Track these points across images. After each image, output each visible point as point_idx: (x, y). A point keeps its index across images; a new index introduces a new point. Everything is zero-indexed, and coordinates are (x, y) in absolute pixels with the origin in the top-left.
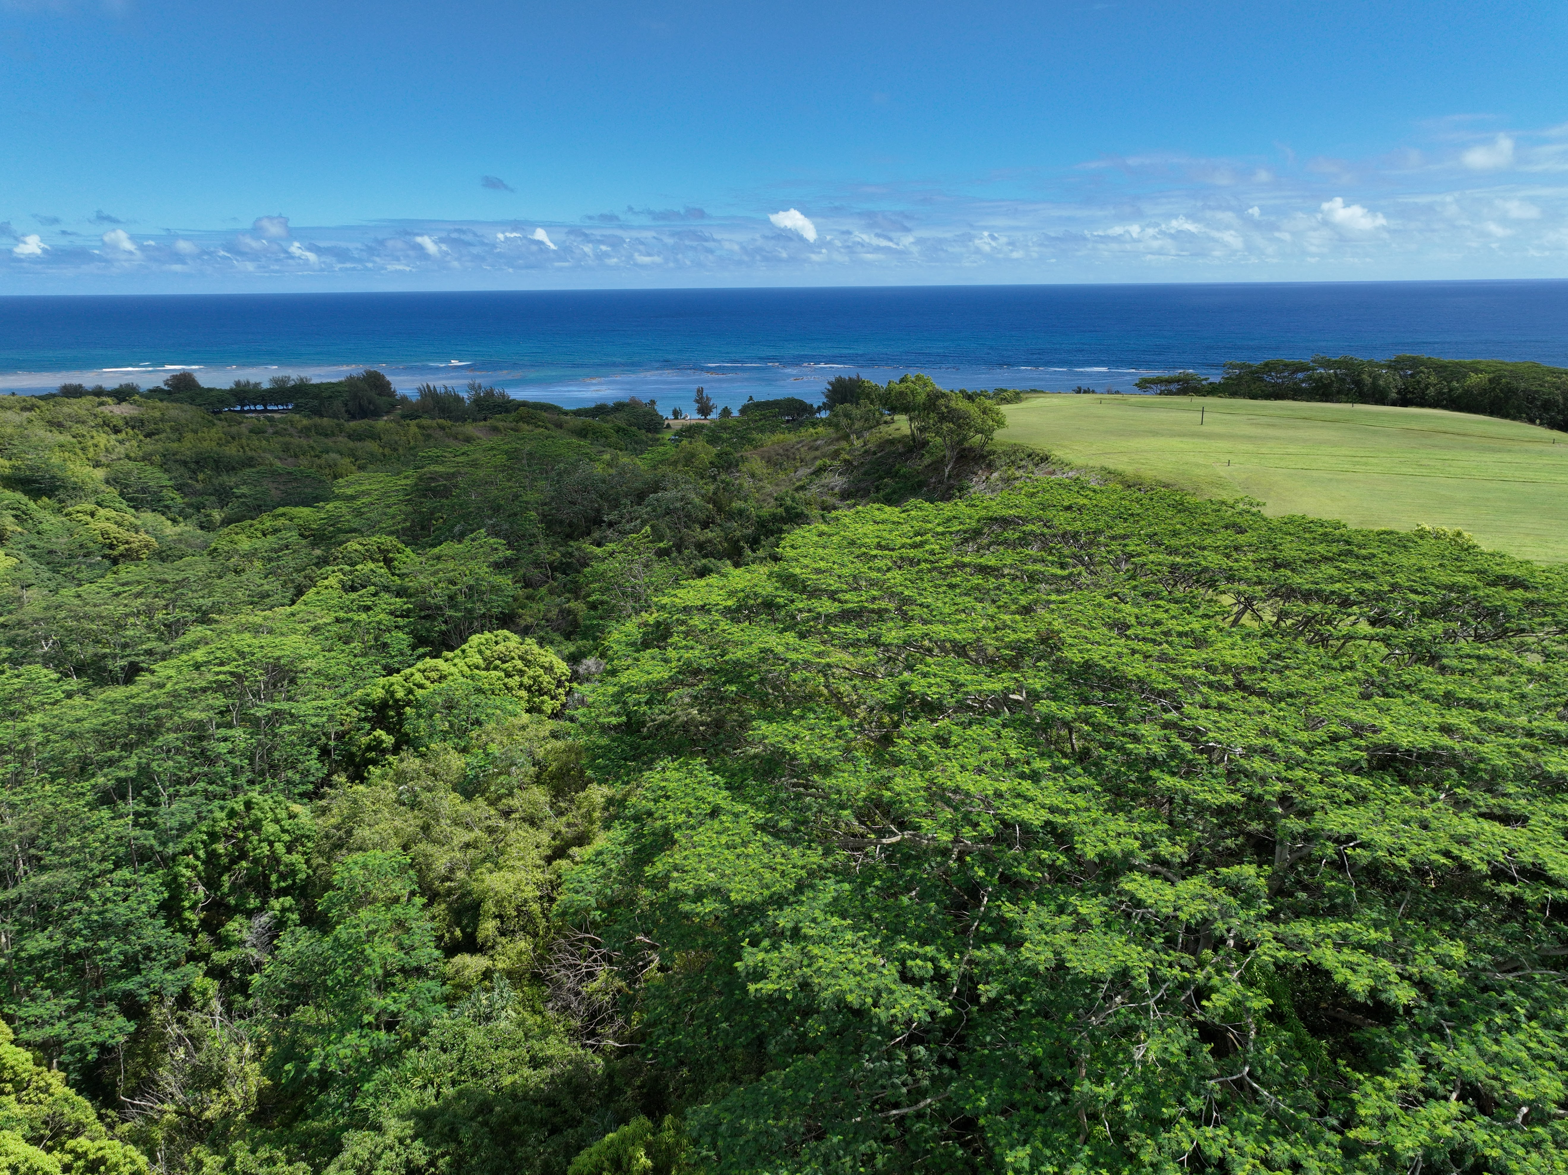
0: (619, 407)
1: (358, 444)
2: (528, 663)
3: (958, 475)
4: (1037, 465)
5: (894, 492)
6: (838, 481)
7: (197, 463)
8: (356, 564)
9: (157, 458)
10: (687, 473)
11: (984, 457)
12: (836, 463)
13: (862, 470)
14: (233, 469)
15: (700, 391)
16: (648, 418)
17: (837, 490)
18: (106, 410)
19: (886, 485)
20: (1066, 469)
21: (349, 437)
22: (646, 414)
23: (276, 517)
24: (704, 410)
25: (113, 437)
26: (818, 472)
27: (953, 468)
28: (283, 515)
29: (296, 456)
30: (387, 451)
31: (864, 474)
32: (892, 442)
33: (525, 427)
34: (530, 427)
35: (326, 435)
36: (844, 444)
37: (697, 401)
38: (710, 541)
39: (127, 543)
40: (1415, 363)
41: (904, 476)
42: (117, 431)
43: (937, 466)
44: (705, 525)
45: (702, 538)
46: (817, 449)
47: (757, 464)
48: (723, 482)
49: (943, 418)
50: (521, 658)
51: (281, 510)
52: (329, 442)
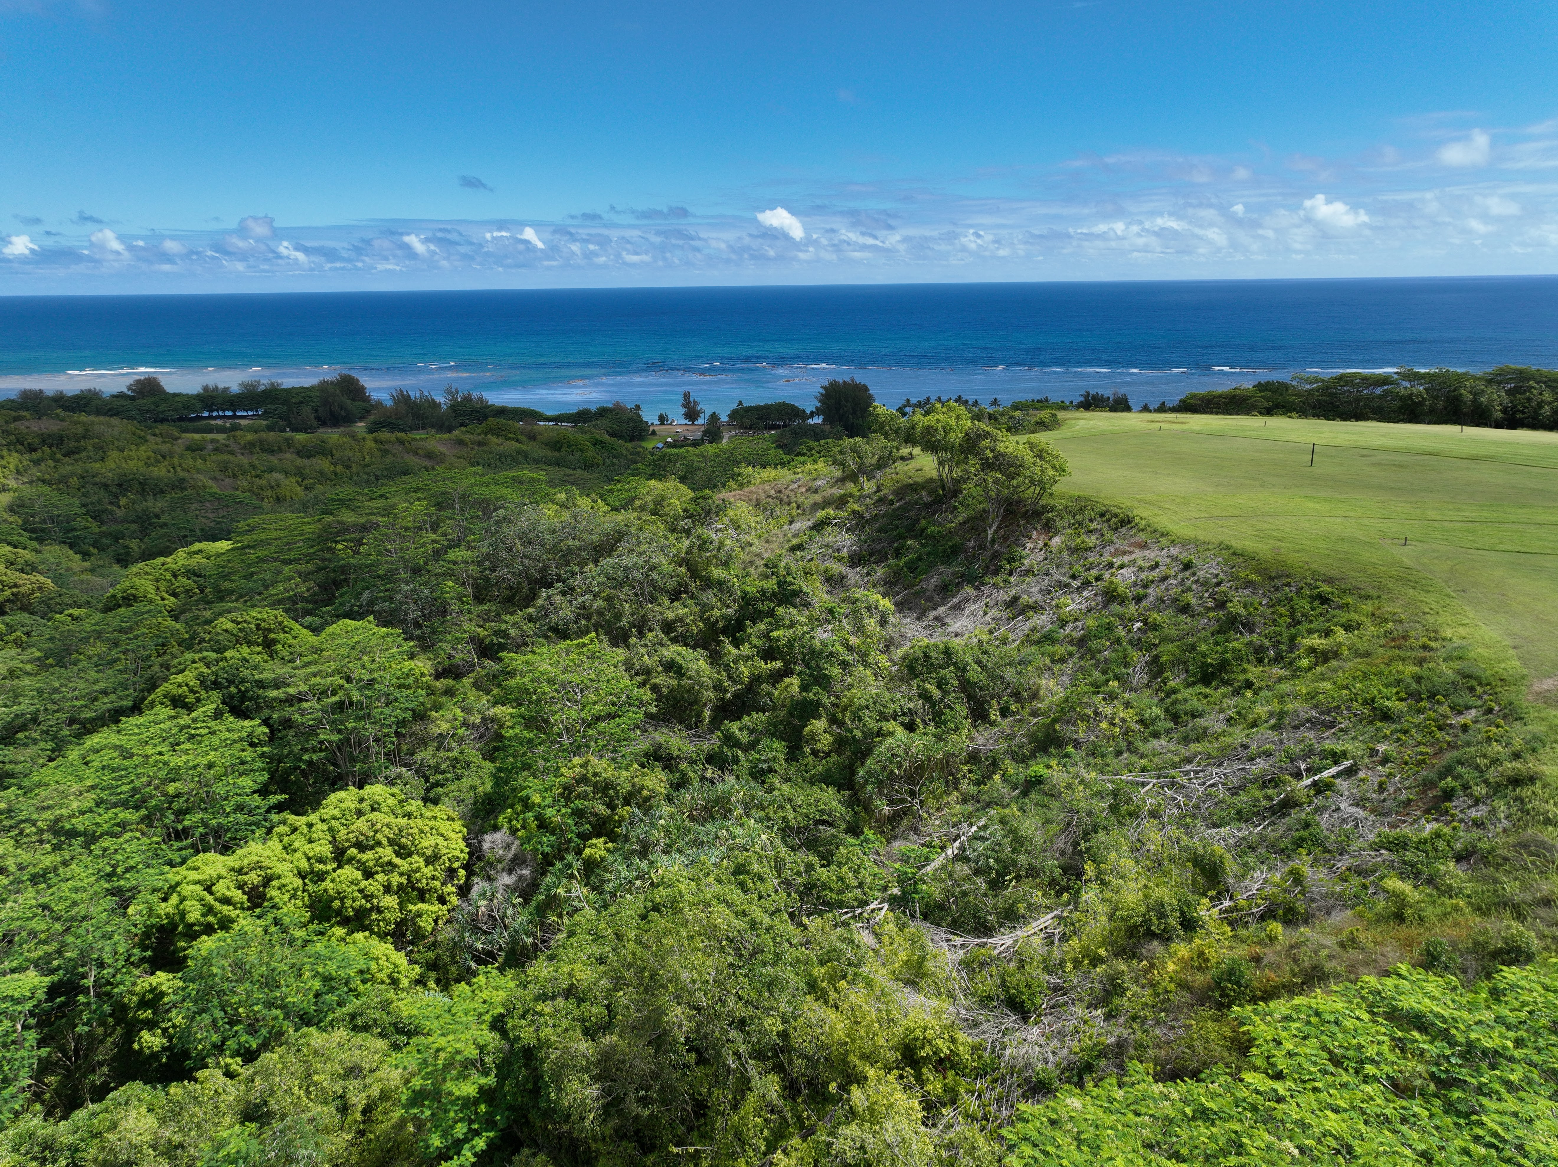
0: (603, 412)
1: (306, 462)
2: (403, 852)
3: (1005, 538)
4: (1116, 530)
5: (920, 559)
6: (846, 541)
7: (120, 485)
8: (226, 649)
9: (74, 481)
10: (654, 522)
11: (1038, 514)
12: (843, 514)
13: (876, 526)
14: (162, 492)
15: (687, 395)
16: (632, 424)
17: (844, 553)
18: (21, 426)
19: (909, 548)
20: (1163, 540)
21: (298, 453)
22: (629, 420)
23: (191, 554)
24: (692, 414)
25: (27, 456)
26: (818, 527)
27: (999, 528)
28: (200, 551)
29: (235, 476)
30: (339, 469)
31: (880, 531)
32: (913, 487)
33: (493, 439)
34: (500, 440)
35: (272, 452)
36: (851, 487)
37: (684, 406)
38: (681, 620)
39: (16, 585)
40: (1522, 376)
41: (932, 537)
42: (32, 449)
43: (976, 523)
44: (675, 596)
45: (670, 616)
46: (816, 491)
47: (742, 510)
48: (699, 537)
49: (987, 465)
50: (392, 842)
51: (197, 546)
52: (274, 460)
